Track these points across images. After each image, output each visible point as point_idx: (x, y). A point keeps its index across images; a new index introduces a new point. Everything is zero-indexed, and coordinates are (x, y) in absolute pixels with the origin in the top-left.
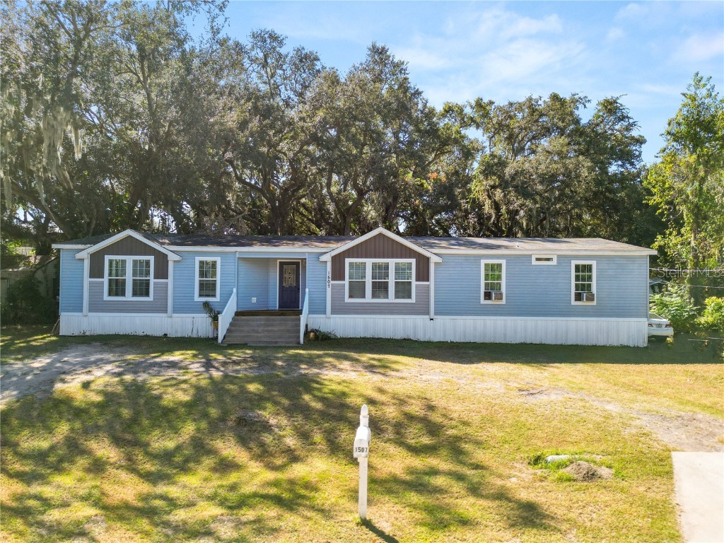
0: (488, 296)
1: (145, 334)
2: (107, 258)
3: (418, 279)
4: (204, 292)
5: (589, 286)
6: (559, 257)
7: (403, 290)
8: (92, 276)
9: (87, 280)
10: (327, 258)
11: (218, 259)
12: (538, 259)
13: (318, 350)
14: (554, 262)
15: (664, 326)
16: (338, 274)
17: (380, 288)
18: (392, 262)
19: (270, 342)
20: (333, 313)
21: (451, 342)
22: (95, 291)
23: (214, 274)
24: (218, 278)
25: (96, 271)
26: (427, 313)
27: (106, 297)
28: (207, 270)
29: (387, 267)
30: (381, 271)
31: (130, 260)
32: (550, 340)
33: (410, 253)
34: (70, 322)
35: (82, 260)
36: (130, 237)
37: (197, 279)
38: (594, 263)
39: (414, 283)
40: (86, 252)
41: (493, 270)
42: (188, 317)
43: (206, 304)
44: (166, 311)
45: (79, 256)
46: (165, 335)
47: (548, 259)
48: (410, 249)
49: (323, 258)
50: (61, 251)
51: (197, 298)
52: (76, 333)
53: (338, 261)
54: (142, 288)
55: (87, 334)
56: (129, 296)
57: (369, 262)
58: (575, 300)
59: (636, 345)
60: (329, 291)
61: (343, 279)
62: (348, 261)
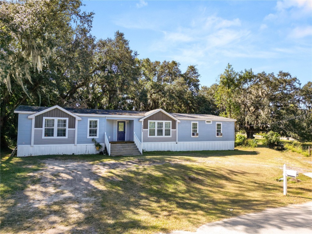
0: (193, 134)
1: (63, 154)
2: (44, 118)
4: (92, 134)
5: (220, 130)
6: (213, 121)
7: (168, 133)
8: (36, 127)
9: (33, 129)
10: (142, 120)
11: (98, 120)
12: (207, 122)
14: (211, 123)
16: (146, 127)
17: (160, 132)
18: (164, 122)
19: (130, 154)
21: (183, 151)
22: (37, 136)
23: (96, 126)
24: (98, 128)
25: (38, 124)
26: (175, 141)
27: (43, 137)
28: (94, 125)
29: (162, 124)
30: (160, 125)
31: (56, 119)
32: (211, 149)
33: (170, 119)
35: (31, 119)
36: (57, 109)
37: (88, 128)
38: (221, 123)
39: (171, 130)
40: (33, 115)
41: (195, 126)
42: (84, 145)
43: (93, 139)
44: (74, 143)
45: (30, 117)
46: (73, 154)
47: (210, 122)
49: (141, 120)
50: (19, 114)
51: (88, 137)
52: (27, 155)
53: (146, 121)
54: (62, 133)
55: (33, 155)
56: (55, 136)
57: (156, 122)
58: (217, 136)
60: (142, 133)
61: (147, 129)
62: (149, 121)
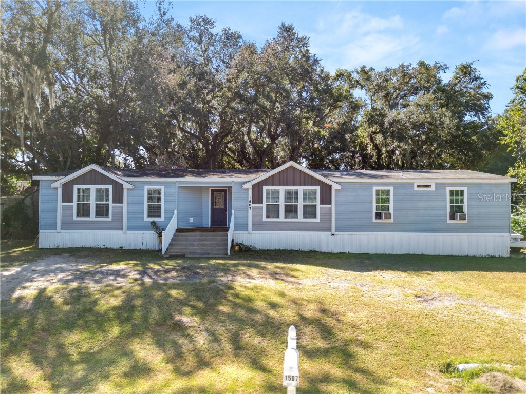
0: (379, 216)
1: (105, 247)
2: (76, 187)
3: (321, 203)
4: (152, 214)
5: (461, 207)
6: (436, 184)
7: (310, 211)
8: (63, 201)
9: (60, 204)
10: (249, 186)
11: (162, 188)
12: (419, 186)
13: (242, 260)
14: (433, 189)
15: (519, 240)
16: (257, 199)
17: (291, 210)
18: (301, 189)
20: (253, 230)
21: (349, 253)
22: (67, 213)
23: (159, 199)
24: (163, 203)
25: (67, 198)
26: (330, 230)
27: (75, 218)
28: (154, 196)
29: (296, 193)
30: (292, 195)
31: (93, 188)
32: (429, 252)
33: (316, 182)
34: (47, 238)
35: (57, 188)
36: (94, 170)
37: (146, 203)
38: (465, 189)
39: (319, 206)
40: (58, 182)
41: (383, 196)
42: (138, 234)
43: (153, 223)
44: (122, 229)
45: (54, 185)
46: (121, 247)
47: (427, 186)
48: (315, 179)
49: (245, 186)
50: (40, 181)
51: (146, 219)
52: (52, 246)
53: (257, 188)
54: (102, 211)
55: (60, 247)
56: (93, 217)
57: (282, 189)
58: (450, 219)
59: (501, 256)
60: (250, 212)
61: (262, 203)
62: (265, 188)
